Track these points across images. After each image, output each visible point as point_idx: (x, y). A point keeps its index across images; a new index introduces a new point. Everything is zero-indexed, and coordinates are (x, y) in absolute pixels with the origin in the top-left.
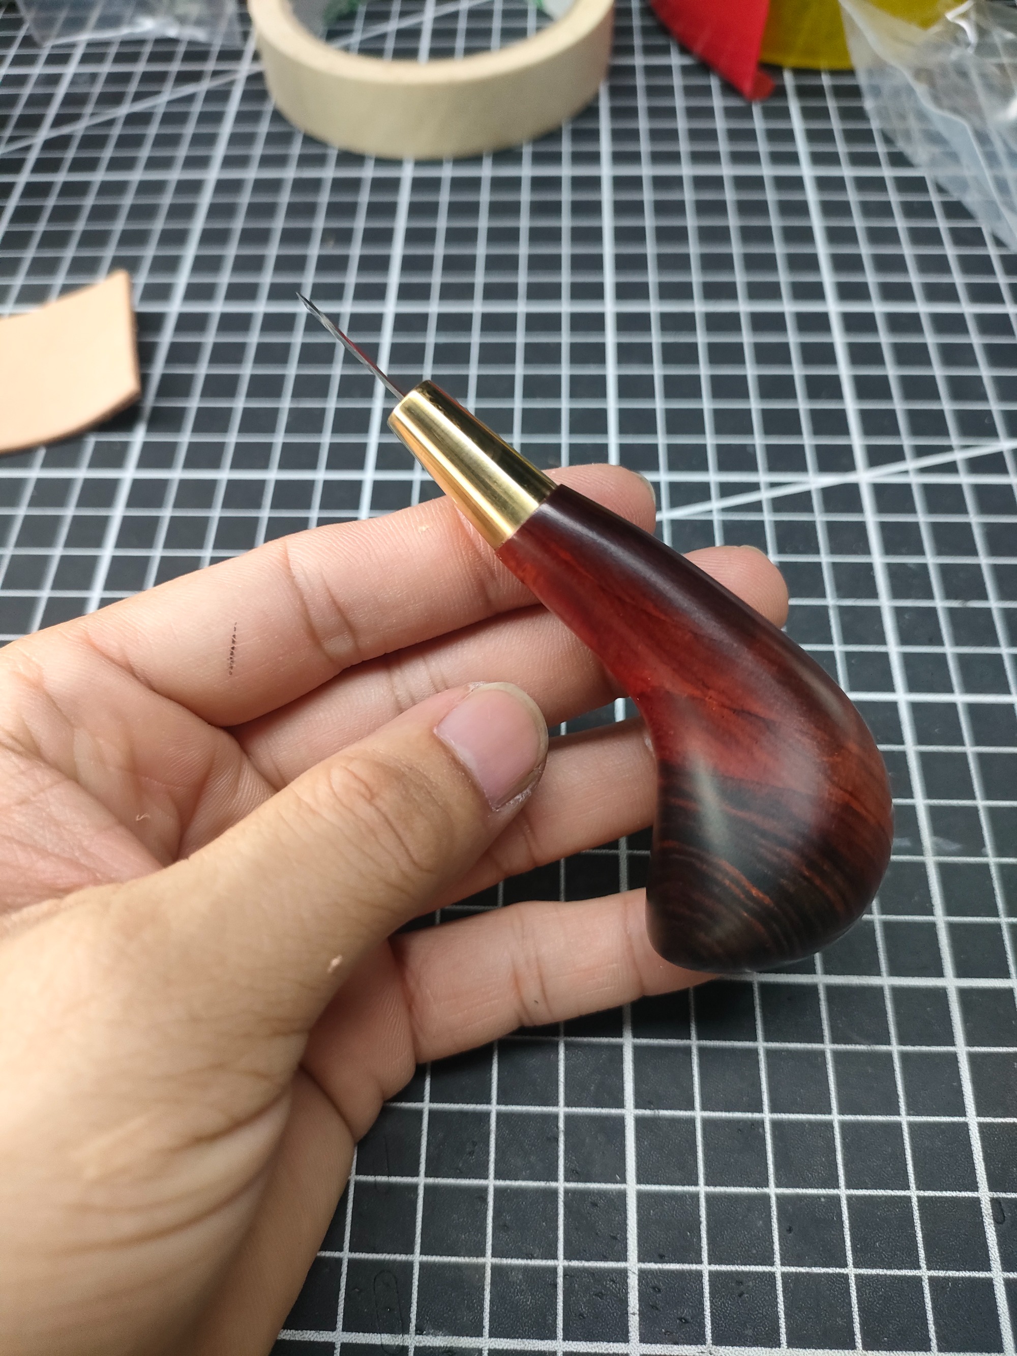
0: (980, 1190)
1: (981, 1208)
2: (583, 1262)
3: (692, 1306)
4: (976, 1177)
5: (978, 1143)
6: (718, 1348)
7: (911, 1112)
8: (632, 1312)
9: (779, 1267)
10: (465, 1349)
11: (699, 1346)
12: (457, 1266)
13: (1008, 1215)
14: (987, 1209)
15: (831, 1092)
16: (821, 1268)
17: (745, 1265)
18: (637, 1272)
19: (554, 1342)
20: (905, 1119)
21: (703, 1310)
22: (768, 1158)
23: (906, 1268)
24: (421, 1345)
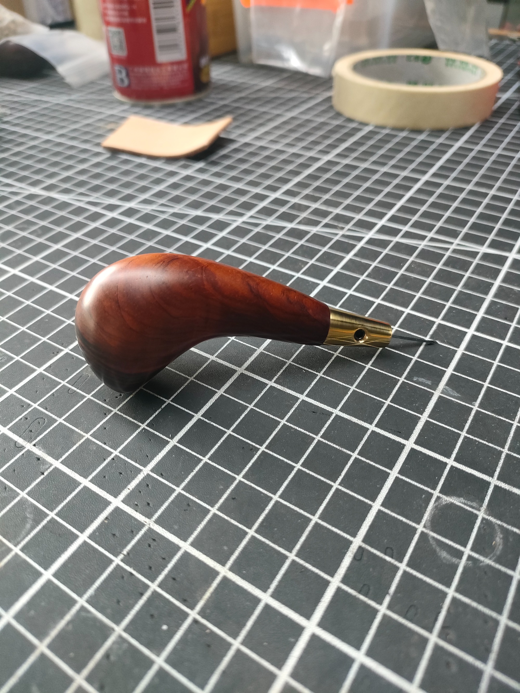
0: (356, 539)
1: (349, 547)
2: (126, 458)
3: (158, 501)
4: (358, 531)
5: (371, 517)
6: (155, 524)
7: (343, 485)
8: (129, 488)
9: (215, 510)
10: (47, 461)
11: (147, 518)
12: (73, 431)
13: (365, 558)
14: (353, 549)
15: (304, 456)
16: (236, 522)
17: (199, 499)
18: (145, 474)
19: (85, 479)
20: (336, 486)
21: (162, 505)
22: (249, 464)
23: (283, 548)
24: (31, 450)
